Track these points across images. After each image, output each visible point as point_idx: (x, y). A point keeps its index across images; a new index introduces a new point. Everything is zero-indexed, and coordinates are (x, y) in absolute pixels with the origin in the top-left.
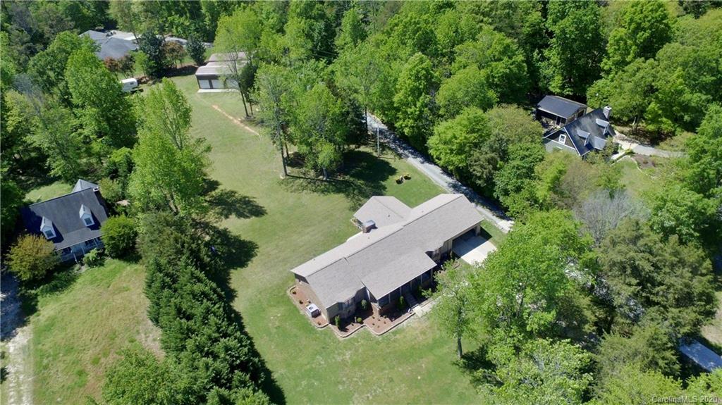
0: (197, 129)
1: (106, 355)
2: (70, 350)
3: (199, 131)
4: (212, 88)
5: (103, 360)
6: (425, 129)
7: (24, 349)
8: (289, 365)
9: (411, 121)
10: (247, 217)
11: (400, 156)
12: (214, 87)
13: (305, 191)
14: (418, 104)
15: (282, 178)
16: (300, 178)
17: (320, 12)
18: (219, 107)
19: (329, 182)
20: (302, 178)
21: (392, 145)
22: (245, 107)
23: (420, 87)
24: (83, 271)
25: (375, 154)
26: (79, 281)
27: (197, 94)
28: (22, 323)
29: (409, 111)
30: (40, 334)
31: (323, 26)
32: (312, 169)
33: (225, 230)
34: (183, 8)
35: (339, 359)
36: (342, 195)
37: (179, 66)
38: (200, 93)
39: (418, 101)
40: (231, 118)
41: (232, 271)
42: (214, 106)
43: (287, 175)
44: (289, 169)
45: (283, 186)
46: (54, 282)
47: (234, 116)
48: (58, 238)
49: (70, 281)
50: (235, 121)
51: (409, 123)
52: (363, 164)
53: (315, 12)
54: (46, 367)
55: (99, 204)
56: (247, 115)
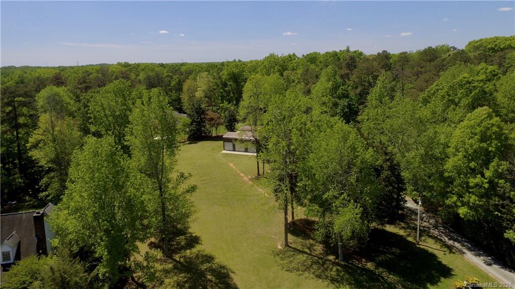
0: (205, 180)
3: (207, 181)
4: (234, 150)
6: (500, 211)
9: (473, 197)
11: (450, 248)
12: (236, 149)
13: (306, 274)
14: (488, 174)
15: (280, 247)
16: (303, 252)
17: (344, 92)
18: (235, 165)
19: (344, 267)
20: (306, 253)
21: (435, 233)
22: (258, 168)
23: (490, 149)
25: (410, 239)
27: (219, 154)
29: (473, 181)
31: (346, 104)
32: (320, 243)
34: (232, 98)
37: (214, 134)
38: (222, 153)
39: (488, 169)
40: (242, 175)
42: (230, 164)
43: (287, 245)
44: (291, 238)
45: (278, 258)
47: (245, 174)
50: (245, 178)
51: (471, 200)
52: (394, 250)
53: (340, 91)
55: (34, 235)
56: (259, 174)
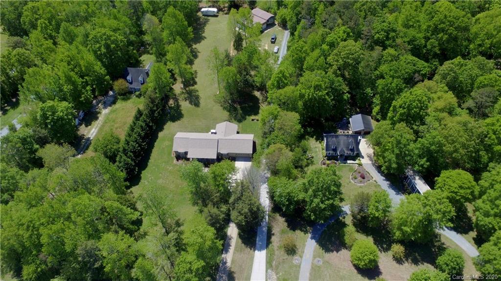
1: (120, 128)
2: (114, 121)
5: (118, 129)
7: (106, 114)
8: (155, 161)
10: (192, 104)
13: (219, 104)
15: (218, 93)
19: (230, 105)
24: (134, 97)
26: (131, 100)
28: (110, 106)
30: (111, 112)
33: (180, 106)
35: (168, 167)
36: (228, 113)
41: (169, 122)
45: (214, 97)
46: (125, 97)
48: (131, 83)
49: (129, 99)
54: (106, 123)
